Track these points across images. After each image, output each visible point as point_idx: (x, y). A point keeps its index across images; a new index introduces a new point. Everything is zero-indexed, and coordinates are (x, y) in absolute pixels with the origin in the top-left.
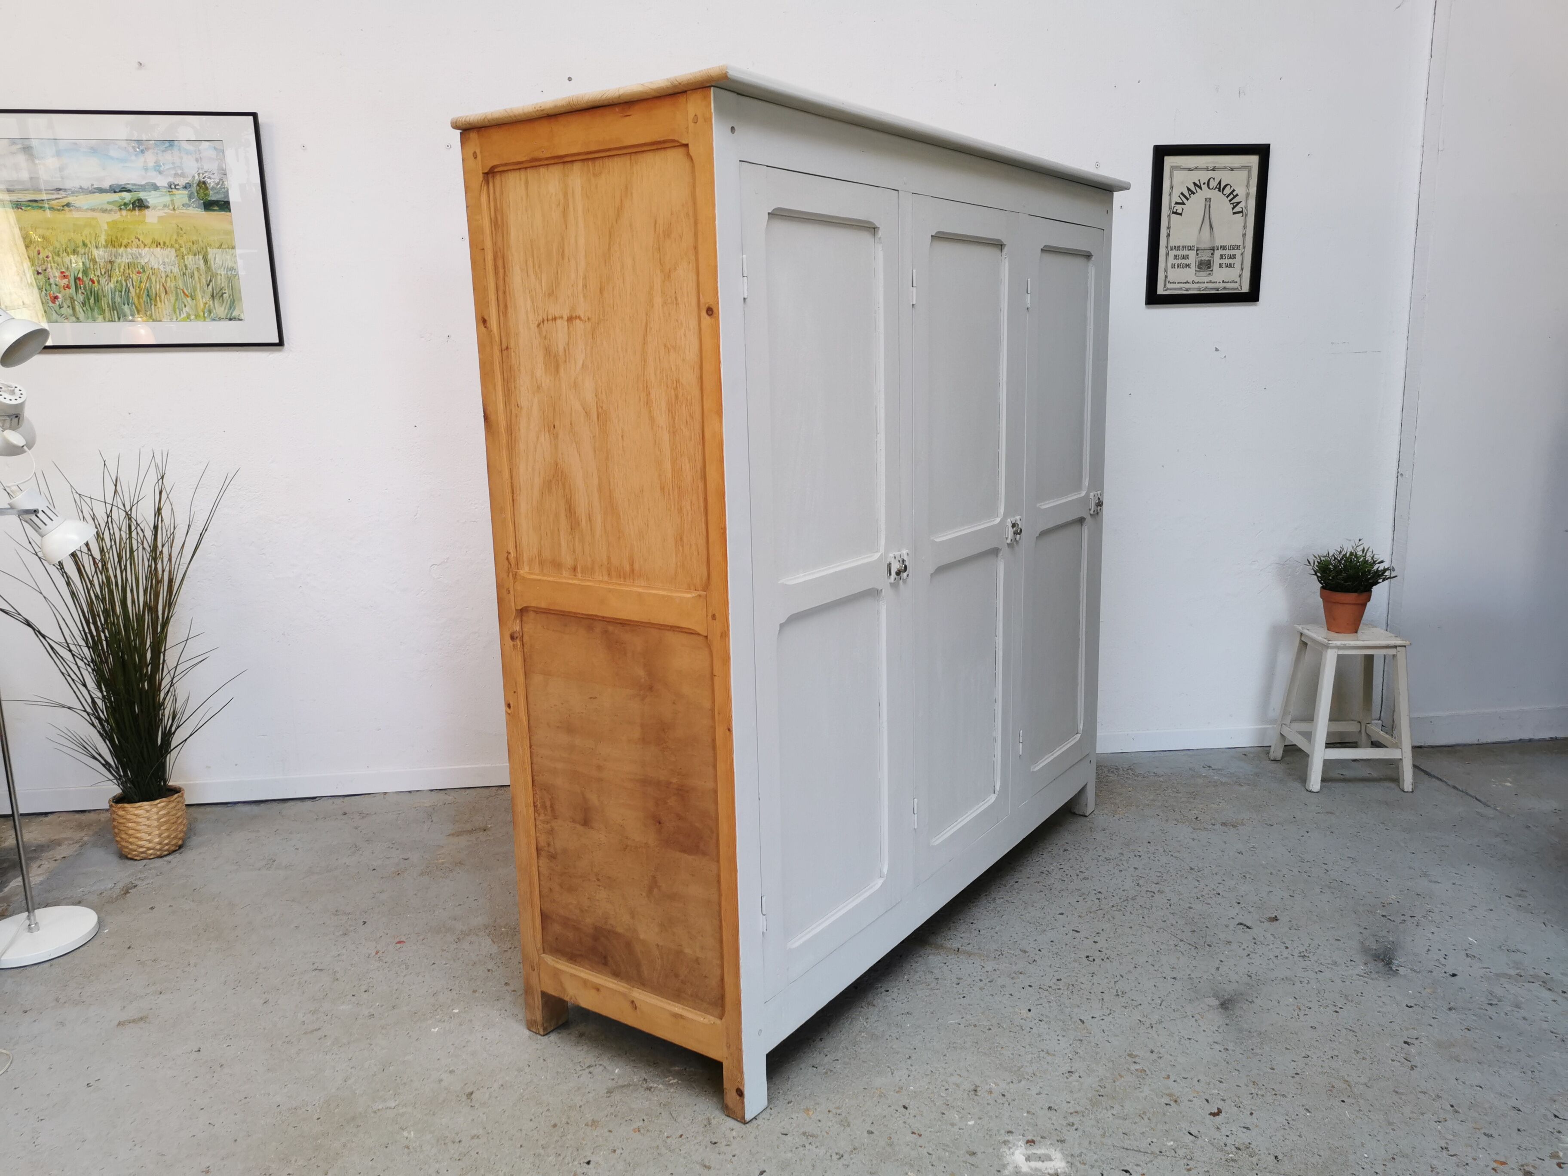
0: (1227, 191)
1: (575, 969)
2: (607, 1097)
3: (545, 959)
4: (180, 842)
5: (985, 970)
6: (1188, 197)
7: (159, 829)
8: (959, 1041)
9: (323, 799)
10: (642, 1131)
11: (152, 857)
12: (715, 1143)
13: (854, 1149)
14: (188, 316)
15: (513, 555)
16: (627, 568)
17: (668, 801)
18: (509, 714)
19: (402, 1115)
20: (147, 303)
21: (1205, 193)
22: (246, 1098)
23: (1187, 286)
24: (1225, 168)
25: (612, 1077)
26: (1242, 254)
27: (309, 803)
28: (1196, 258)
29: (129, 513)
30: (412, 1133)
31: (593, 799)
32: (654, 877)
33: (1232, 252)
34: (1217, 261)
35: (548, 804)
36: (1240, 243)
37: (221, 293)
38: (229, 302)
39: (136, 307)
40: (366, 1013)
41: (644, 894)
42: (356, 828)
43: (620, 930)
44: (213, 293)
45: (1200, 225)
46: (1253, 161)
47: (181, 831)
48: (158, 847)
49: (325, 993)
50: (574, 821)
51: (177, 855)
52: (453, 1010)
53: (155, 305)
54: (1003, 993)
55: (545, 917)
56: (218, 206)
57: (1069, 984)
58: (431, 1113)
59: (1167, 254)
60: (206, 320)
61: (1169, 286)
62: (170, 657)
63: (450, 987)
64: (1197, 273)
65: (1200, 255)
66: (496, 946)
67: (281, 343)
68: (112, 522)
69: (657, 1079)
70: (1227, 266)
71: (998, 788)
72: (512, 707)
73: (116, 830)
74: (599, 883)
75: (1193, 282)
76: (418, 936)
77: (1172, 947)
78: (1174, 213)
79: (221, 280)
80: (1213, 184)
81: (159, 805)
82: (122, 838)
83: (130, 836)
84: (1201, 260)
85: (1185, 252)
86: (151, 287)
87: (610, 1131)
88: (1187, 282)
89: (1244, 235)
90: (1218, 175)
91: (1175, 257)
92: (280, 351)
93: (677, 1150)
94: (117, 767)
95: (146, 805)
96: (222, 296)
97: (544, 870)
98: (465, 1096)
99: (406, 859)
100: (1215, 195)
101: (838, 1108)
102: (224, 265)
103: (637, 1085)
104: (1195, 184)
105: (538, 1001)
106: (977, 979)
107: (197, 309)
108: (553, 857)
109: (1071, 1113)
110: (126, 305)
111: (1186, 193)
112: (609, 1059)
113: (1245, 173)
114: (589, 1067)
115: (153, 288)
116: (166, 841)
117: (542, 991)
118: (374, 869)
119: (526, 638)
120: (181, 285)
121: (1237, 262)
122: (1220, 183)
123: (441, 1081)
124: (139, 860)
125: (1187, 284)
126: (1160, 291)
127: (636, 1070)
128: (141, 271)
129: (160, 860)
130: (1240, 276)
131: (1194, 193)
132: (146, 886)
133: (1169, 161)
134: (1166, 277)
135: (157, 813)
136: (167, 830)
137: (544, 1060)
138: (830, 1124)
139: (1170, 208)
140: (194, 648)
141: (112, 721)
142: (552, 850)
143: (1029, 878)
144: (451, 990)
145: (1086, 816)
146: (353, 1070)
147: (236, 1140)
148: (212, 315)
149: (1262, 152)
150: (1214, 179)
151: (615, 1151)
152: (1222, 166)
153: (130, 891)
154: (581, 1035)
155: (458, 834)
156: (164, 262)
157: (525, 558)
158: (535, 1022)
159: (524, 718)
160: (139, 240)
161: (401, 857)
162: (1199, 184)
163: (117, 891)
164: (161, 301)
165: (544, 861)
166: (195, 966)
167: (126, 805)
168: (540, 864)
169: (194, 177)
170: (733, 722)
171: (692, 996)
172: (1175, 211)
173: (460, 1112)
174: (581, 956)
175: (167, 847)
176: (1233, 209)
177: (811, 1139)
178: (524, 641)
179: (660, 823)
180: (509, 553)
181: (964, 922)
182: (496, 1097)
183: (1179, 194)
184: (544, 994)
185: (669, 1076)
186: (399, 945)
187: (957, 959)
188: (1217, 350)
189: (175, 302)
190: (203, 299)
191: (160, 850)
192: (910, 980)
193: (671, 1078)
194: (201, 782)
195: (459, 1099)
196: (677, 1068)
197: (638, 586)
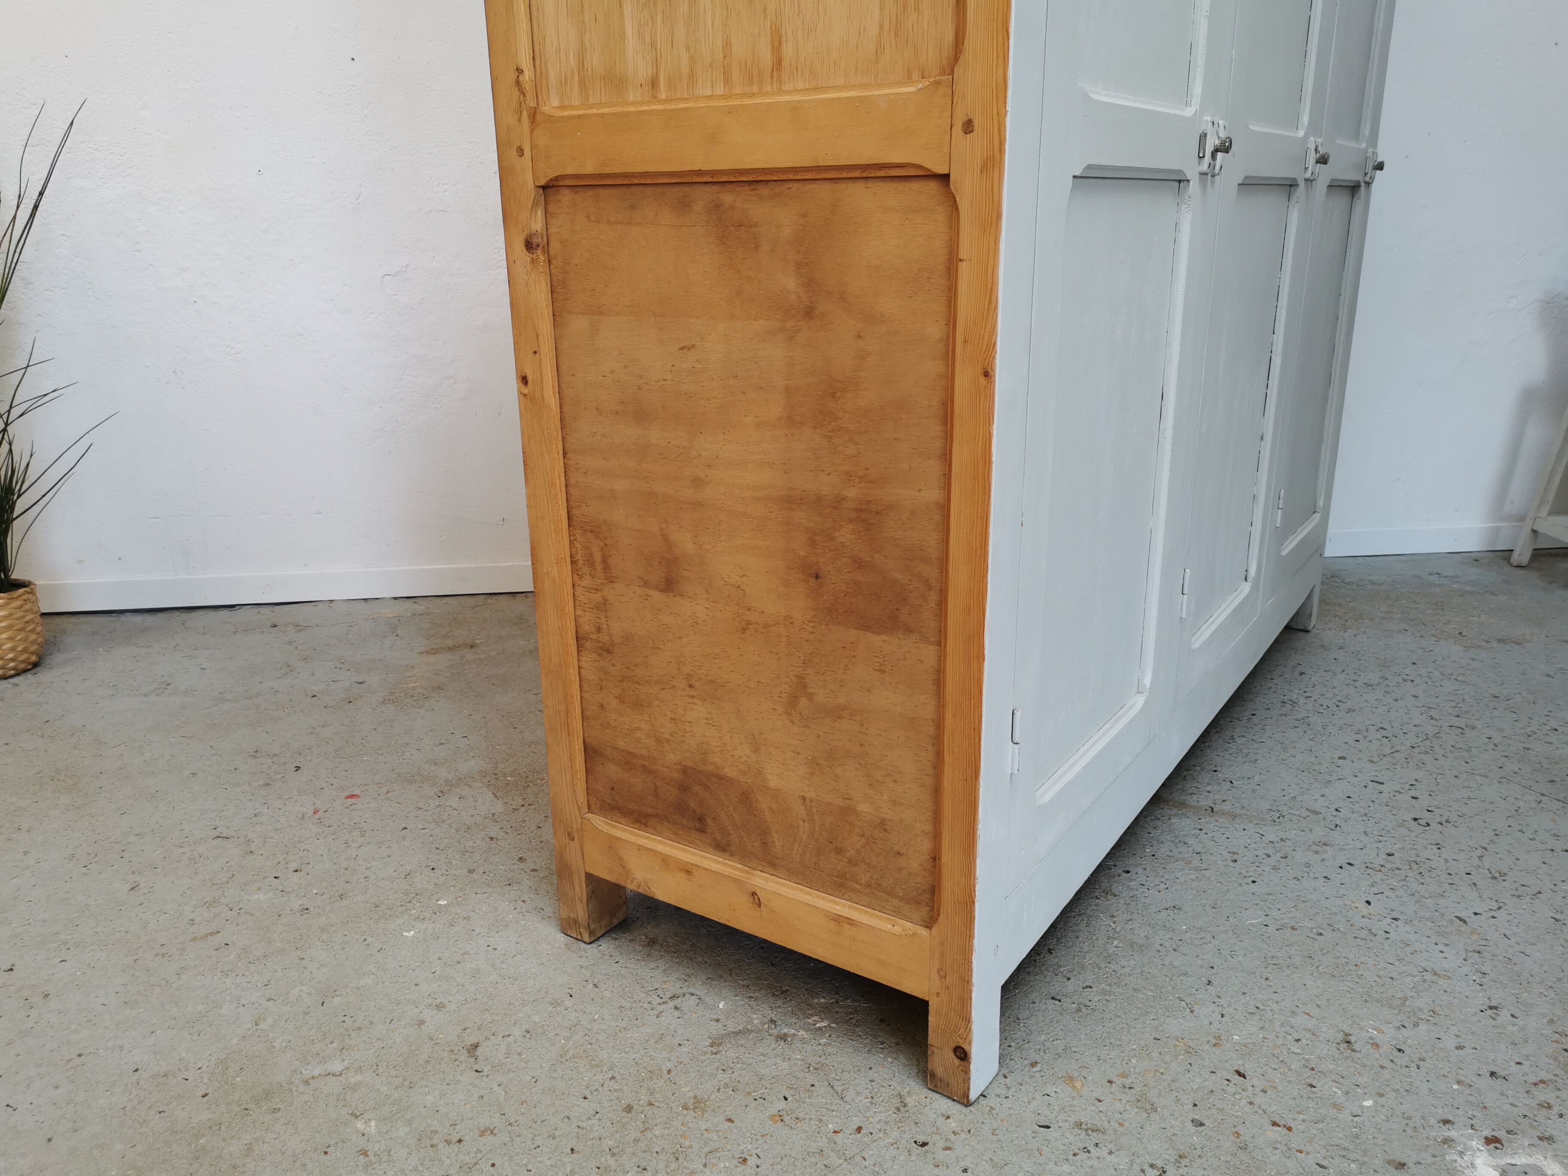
1: (647, 838)
2: (712, 1054)
3: (593, 821)
4: (34, 658)
5: (1266, 839)
8: (1280, 955)
9: (245, 607)
10: (786, 1119)
12: (924, 1144)
13: (1180, 1157)
15: (528, 75)
16: (766, 57)
17: (837, 534)
18: (525, 395)
19: (355, 1088)
22: (80, 1055)
25: (715, 1017)
27: (226, 613)
30: (373, 1123)
31: (684, 542)
32: (800, 678)
35: (598, 557)
40: (296, 906)
41: (780, 709)
42: (290, 643)
43: (730, 772)
47: (33, 642)
49: (230, 875)
50: (646, 584)
51: (29, 675)
52: (438, 901)
54: (1311, 875)
55: (591, 753)
57: (1409, 861)
58: (406, 1083)
63: (432, 865)
66: (500, 803)
69: (794, 1020)
71: (1252, 572)
72: (530, 383)
74: (693, 693)
76: (380, 787)
77: (1534, 804)
87: (730, 1120)
93: (858, 1159)
97: (590, 675)
98: (465, 1052)
99: (361, 683)
101: (1123, 1075)
103: (759, 1031)
105: (580, 889)
106: (1261, 853)
108: (606, 650)
109: (1536, 1084)
112: (704, 983)
114: (673, 997)
117: (586, 873)
118: (314, 696)
119: (555, 246)
123: (421, 1023)
127: (753, 1003)
136: (11, 639)
137: (595, 986)
138: (1119, 1106)
142: (604, 638)
143: (1268, 709)
144: (433, 869)
145: (1308, 631)
146: (270, 1003)
147: (50, 1140)
151: (745, 1160)
154: (652, 942)
155: (434, 651)
157: (553, 78)
158: (576, 922)
159: (552, 401)
161: (353, 679)
165: (587, 659)
166: (28, 831)
168: (583, 664)
170: (998, 356)
171: (869, 885)
173: (458, 1082)
174: (657, 816)
177: (1095, 1137)
178: (551, 253)
179: (817, 577)
180: (520, 71)
181: (1203, 769)
182: (520, 1054)
184: (590, 878)
185: (812, 1015)
186: (350, 801)
187: (1216, 823)
192: (1157, 855)
193: (816, 1018)
194: (71, 581)
195: (453, 1057)
196: (823, 1000)
197: (789, 92)
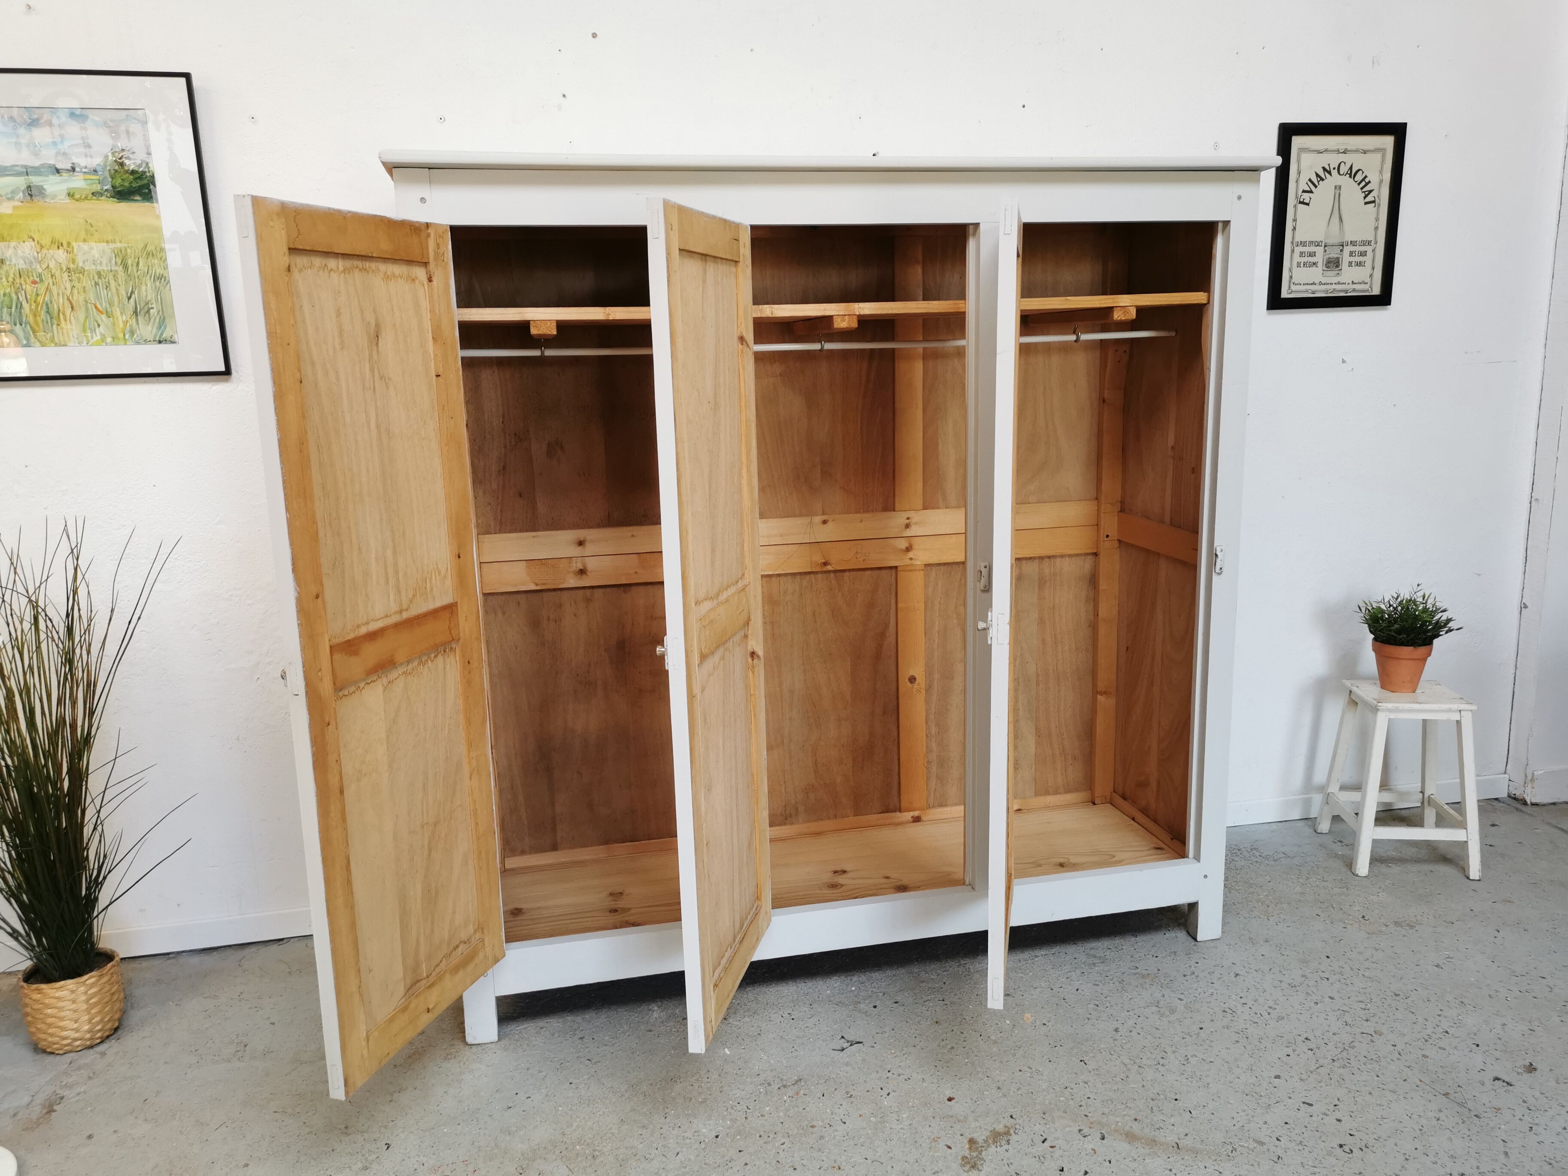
0: (1359, 177)
4: (116, 1024)
6: (1317, 184)
7: (89, 1013)
11: (79, 1049)
14: (103, 340)
20: (47, 322)
21: (1335, 179)
23: (1313, 288)
24: (1357, 151)
26: (1373, 251)
27: (274, 947)
28: (1324, 256)
29: (33, 598)
33: (1363, 249)
34: (1346, 258)
36: (1371, 238)
37: (146, 309)
38: (157, 320)
39: (31, 327)
44: (136, 308)
45: (1329, 217)
46: (1388, 142)
47: (116, 1013)
48: (88, 1036)
51: (112, 1042)
53: (58, 325)
56: (140, 195)
59: (1293, 251)
60: (128, 343)
61: (1293, 288)
62: (94, 784)
64: (1325, 272)
65: (1327, 252)
67: (227, 372)
68: (12, 615)
70: (1357, 265)
73: (29, 1018)
75: (1321, 283)
77: (1434, 1122)
78: (1300, 202)
79: (146, 291)
80: (1344, 169)
81: (88, 982)
82: (37, 1029)
83: (50, 1025)
84: (1329, 258)
85: (1312, 249)
86: (51, 302)
88: (1314, 284)
89: (1376, 228)
90: (1349, 159)
91: (1302, 254)
92: (227, 381)
94: (28, 935)
95: (70, 983)
96: (148, 311)
100: (1347, 183)
102: (150, 271)
104: (1324, 169)
107: (114, 330)
110: (18, 325)
111: (1315, 180)
113: (1379, 156)
115: (53, 302)
116: (99, 1027)
120: (92, 297)
121: (1368, 259)
122: (1351, 168)
124: (62, 1054)
125: (1313, 286)
126: (1285, 294)
128: (38, 280)
129: (91, 1051)
130: (1371, 276)
131: (1322, 179)
132: (77, 1098)
133: (1298, 142)
134: (1291, 277)
135: (86, 993)
136: (99, 1012)
139: (1297, 197)
140: (123, 768)
141: (18, 874)
148: (135, 336)
149: (1398, 131)
150: (1345, 163)
152: (1354, 148)
153: (55, 1108)
156: (68, 269)
160: (34, 240)
162: (1329, 169)
163: (37, 1111)
164: (65, 320)
167: (43, 986)
169: (106, 157)
172: (1302, 200)
175: (99, 1035)
176: (1365, 198)
183: (1307, 180)
187: (1182, 1162)
188: (1344, 361)
189: (85, 321)
190: (121, 318)
191: (90, 1039)
194: (134, 929)
